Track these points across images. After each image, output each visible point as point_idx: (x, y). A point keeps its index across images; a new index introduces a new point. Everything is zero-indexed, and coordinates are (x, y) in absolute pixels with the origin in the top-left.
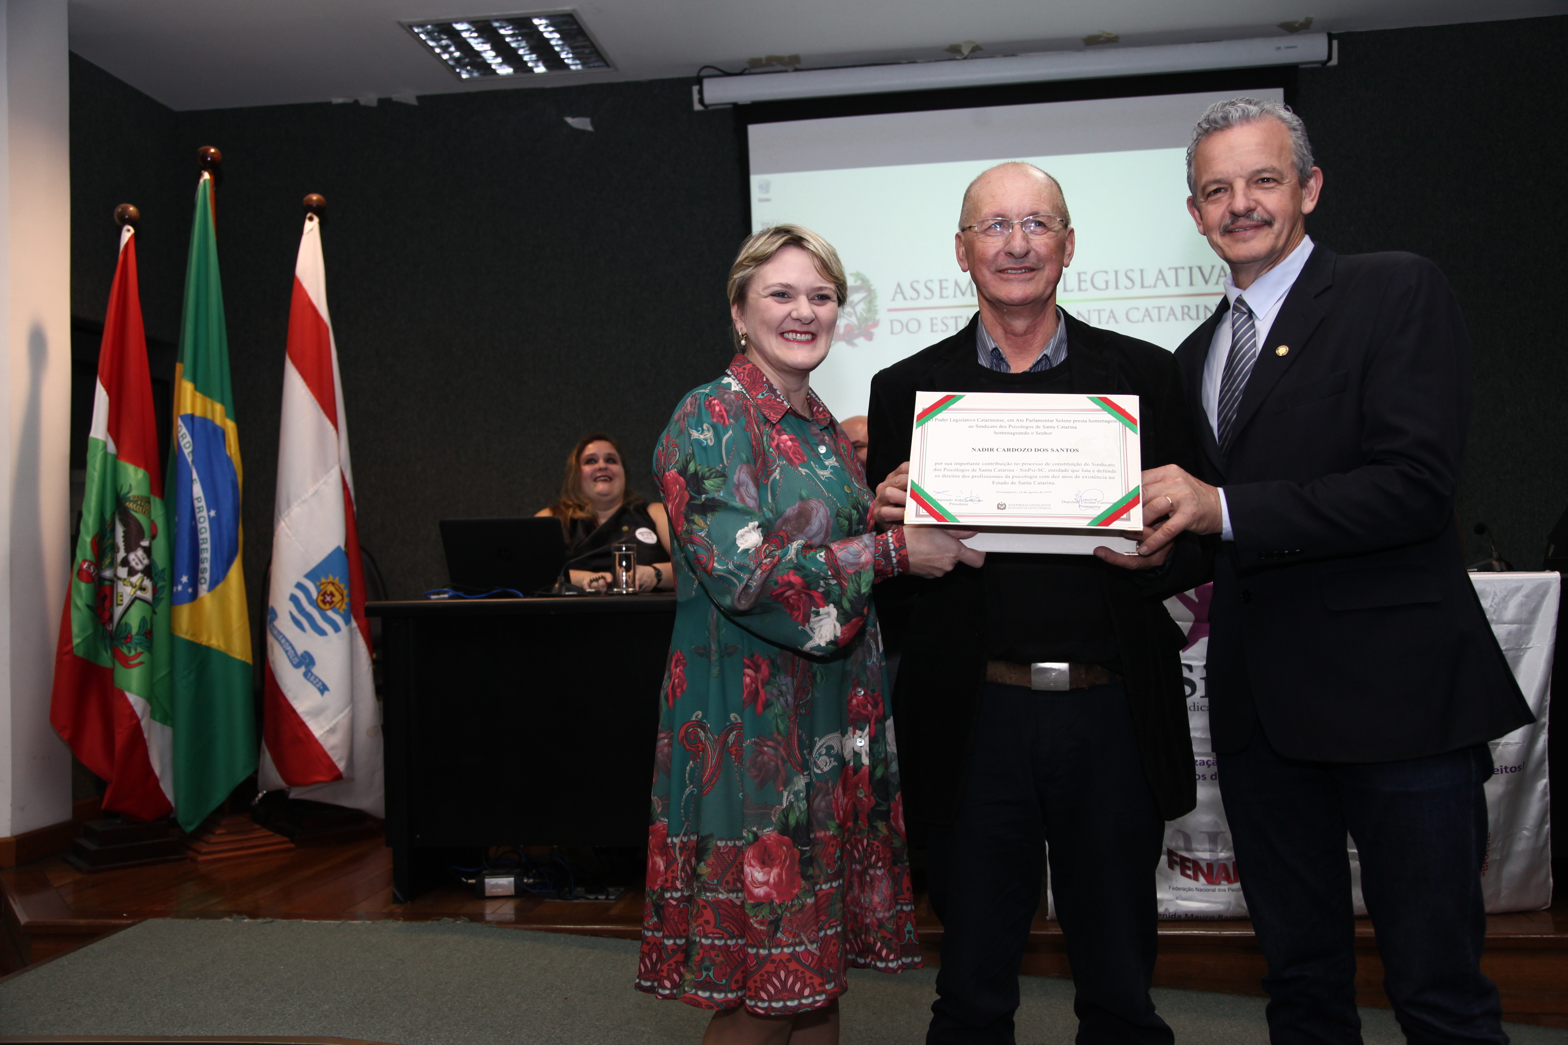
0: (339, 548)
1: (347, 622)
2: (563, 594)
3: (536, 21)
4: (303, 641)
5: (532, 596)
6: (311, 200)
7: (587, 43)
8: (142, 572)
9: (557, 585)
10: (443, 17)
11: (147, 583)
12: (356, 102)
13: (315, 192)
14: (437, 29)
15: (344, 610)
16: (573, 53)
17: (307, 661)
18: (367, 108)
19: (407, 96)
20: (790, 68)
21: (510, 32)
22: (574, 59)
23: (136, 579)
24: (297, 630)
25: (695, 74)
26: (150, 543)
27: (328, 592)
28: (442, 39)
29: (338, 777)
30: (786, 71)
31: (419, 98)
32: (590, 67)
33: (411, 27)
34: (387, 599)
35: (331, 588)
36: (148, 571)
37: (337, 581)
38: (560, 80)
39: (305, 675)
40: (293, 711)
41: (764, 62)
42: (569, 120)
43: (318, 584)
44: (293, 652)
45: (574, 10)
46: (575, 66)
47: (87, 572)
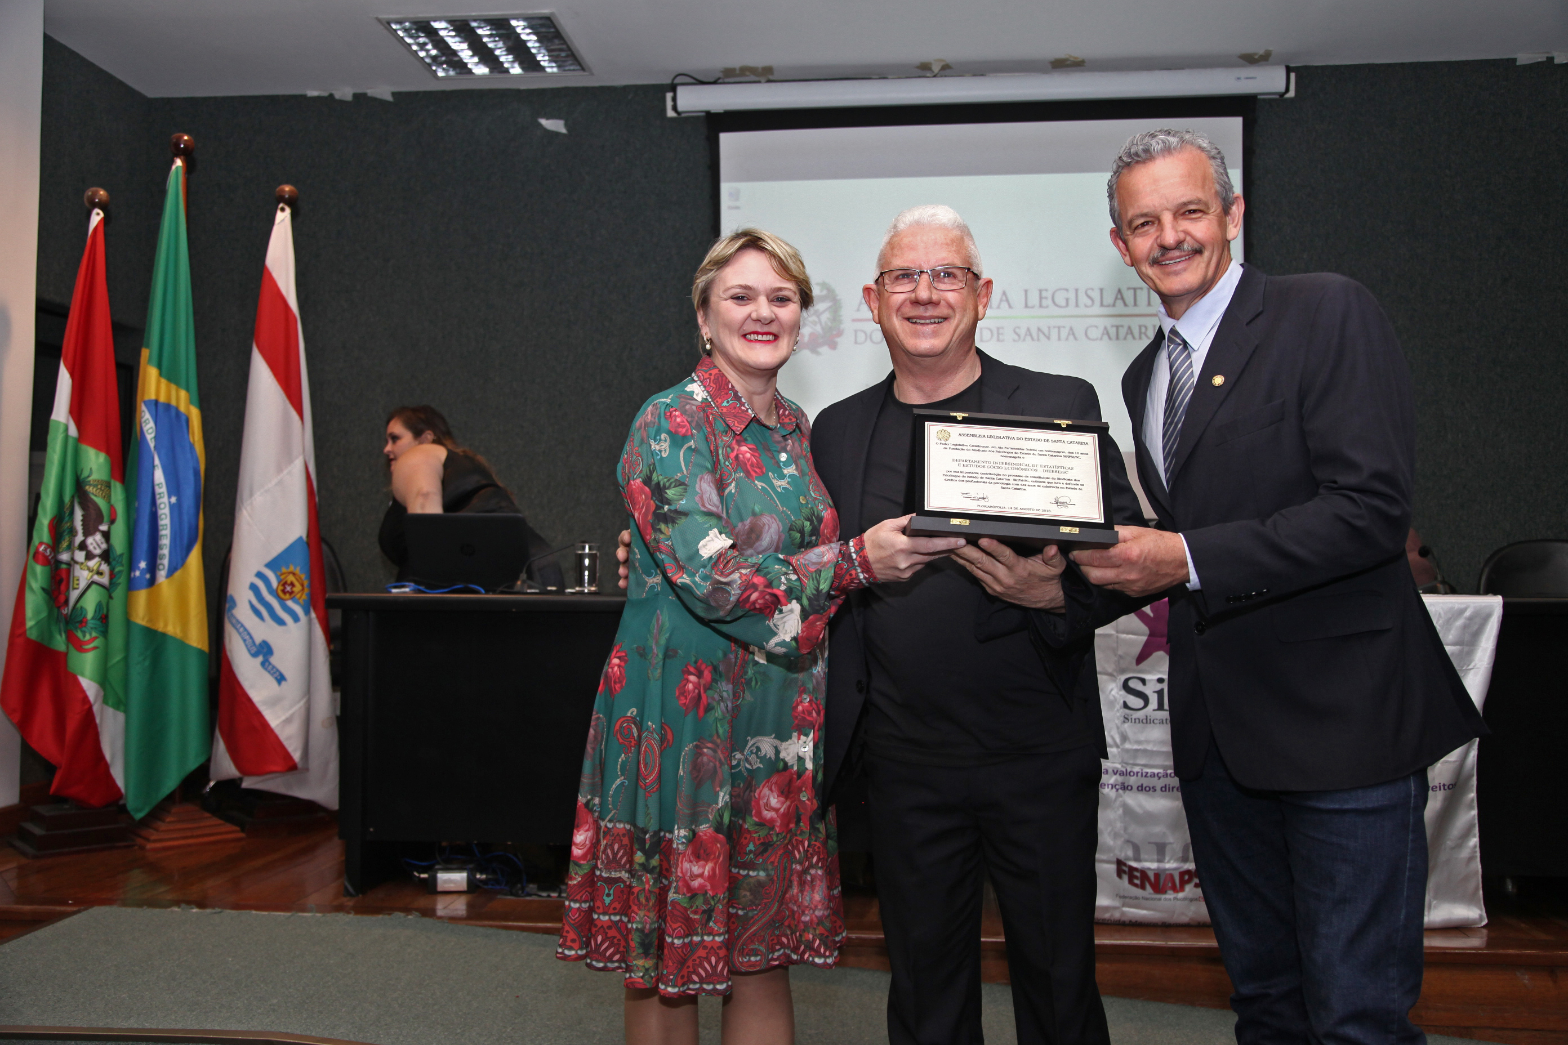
1: (307, 613)
2: (525, 591)
3: (514, 23)
5: (494, 592)
6: (283, 191)
7: (564, 47)
8: (100, 556)
9: (519, 583)
10: (422, 15)
12: (331, 96)
13: (287, 183)
14: (415, 27)
15: (304, 600)
16: (549, 56)
18: (342, 102)
19: (383, 92)
20: (763, 79)
21: (488, 32)
22: (550, 61)
23: (93, 563)
25: (668, 81)
26: (109, 528)
27: (289, 582)
28: (419, 37)
29: (291, 767)
30: (759, 82)
31: (394, 94)
32: (565, 70)
33: (389, 23)
34: (346, 591)
35: (291, 578)
36: (106, 556)
37: (297, 571)
38: (534, 82)
40: (249, 700)
41: (738, 72)
42: (544, 122)
43: (279, 573)
45: (552, 14)
46: (551, 69)
47: (44, 555)
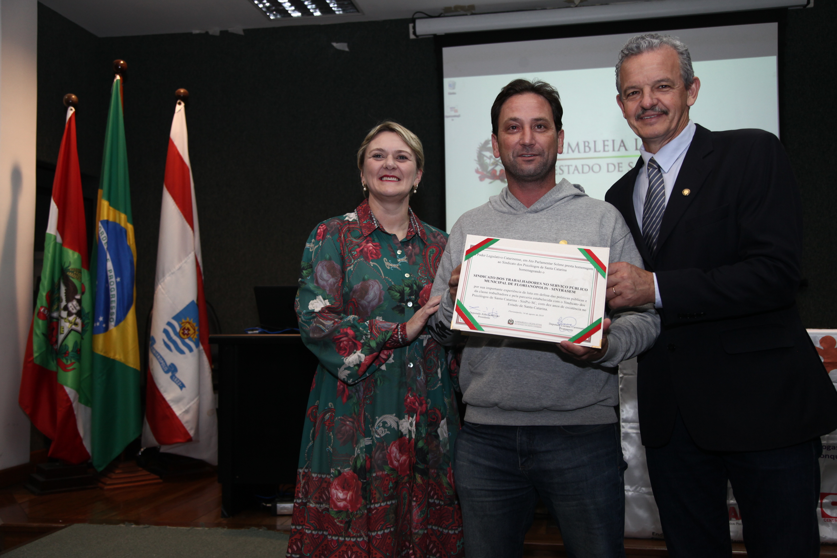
0: (193, 302)
1: (197, 346)
4: (171, 357)
6: (180, 93)
8: (76, 314)
11: (79, 321)
12: (207, 33)
13: (182, 87)
15: (195, 339)
16: (337, 4)
17: (173, 369)
18: (213, 37)
19: (238, 29)
20: (469, 13)
22: (338, 7)
23: (72, 318)
24: (167, 351)
25: (410, 17)
26: (81, 297)
27: (186, 328)
29: (190, 439)
30: (466, 15)
31: (244, 31)
32: (347, 13)
34: (221, 333)
35: (188, 326)
36: (79, 314)
37: (191, 321)
38: (329, 20)
39: (172, 377)
40: (164, 399)
41: (453, 9)
42: (335, 44)
43: (180, 323)
44: (164, 363)
46: (338, 12)
47: (43, 314)
